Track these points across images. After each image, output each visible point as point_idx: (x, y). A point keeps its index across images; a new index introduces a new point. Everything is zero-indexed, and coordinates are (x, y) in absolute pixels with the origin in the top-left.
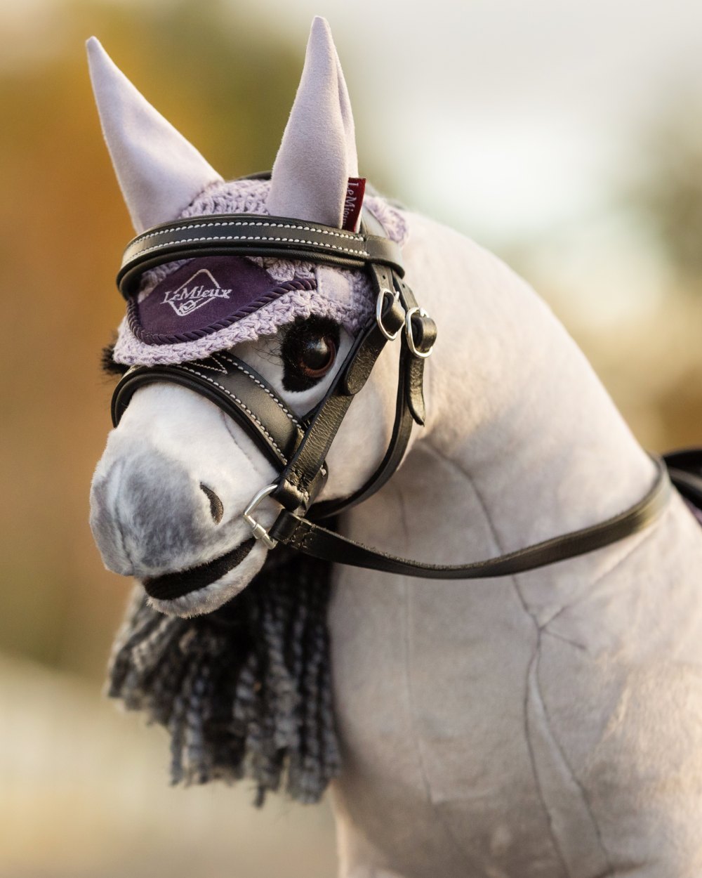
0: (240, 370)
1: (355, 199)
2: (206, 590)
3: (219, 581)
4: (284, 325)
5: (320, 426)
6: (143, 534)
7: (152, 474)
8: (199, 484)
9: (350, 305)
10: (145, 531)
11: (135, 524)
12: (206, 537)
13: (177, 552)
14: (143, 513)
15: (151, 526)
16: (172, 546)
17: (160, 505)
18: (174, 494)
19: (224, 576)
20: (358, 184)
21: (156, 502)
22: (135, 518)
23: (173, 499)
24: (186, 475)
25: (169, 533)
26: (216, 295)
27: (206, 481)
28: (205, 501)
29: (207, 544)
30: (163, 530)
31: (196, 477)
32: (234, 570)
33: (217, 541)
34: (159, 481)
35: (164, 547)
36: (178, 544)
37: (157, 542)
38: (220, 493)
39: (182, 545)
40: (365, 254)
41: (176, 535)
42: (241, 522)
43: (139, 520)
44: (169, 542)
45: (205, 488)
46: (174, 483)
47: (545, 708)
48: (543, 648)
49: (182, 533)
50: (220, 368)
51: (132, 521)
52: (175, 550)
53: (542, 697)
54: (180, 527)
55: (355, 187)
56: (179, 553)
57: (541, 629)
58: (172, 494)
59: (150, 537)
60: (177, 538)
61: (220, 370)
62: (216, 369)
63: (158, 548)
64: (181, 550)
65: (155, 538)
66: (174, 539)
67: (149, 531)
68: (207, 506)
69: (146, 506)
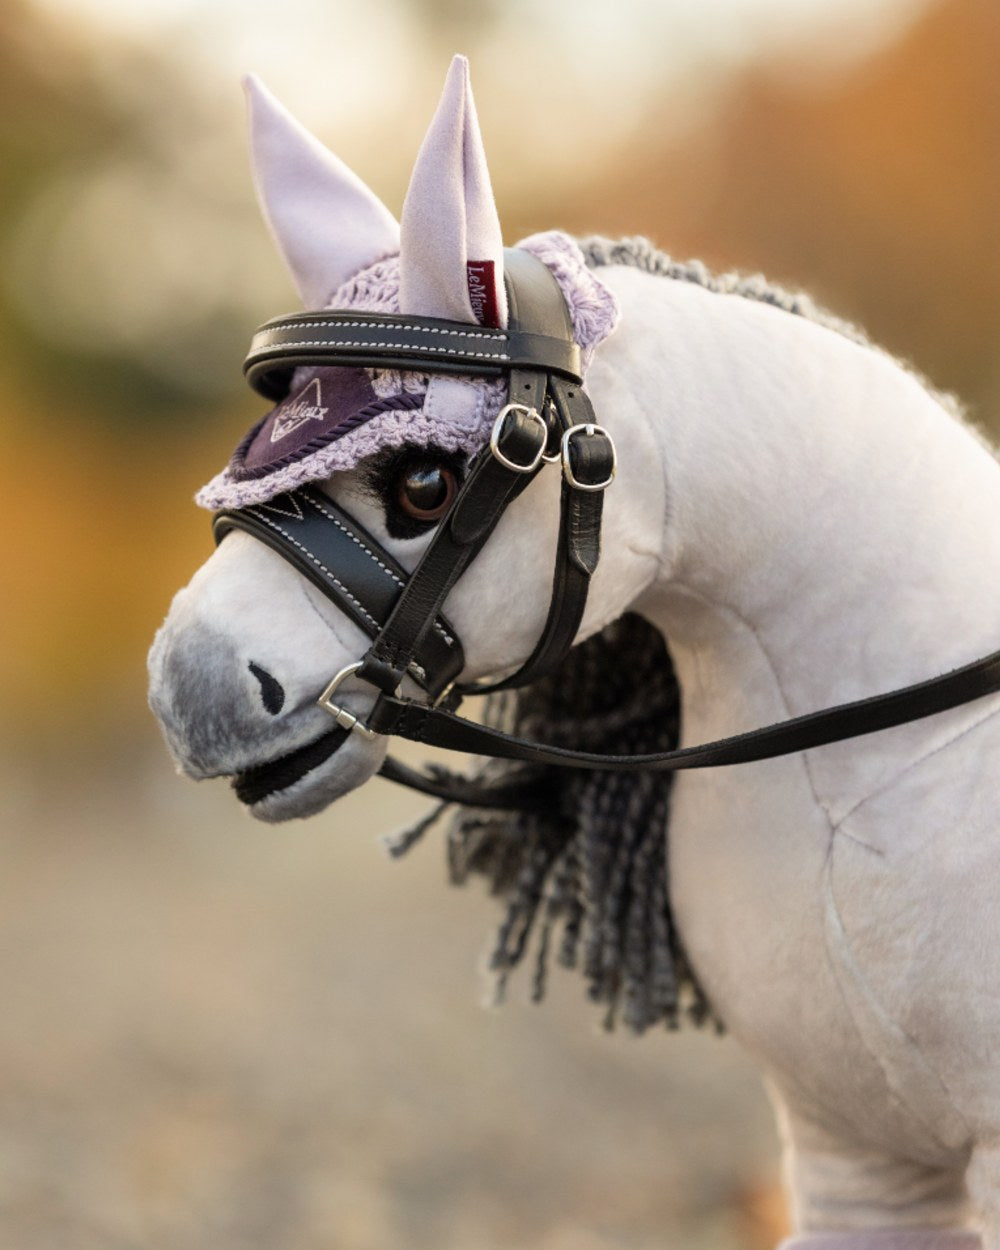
0: (323, 515)
1: (483, 287)
2: (284, 794)
3: (298, 783)
4: (366, 457)
5: (422, 585)
6: (184, 727)
7: (190, 652)
8: (248, 664)
9: (472, 426)
10: (185, 722)
11: (174, 712)
12: (258, 730)
13: (223, 751)
14: (182, 700)
15: (190, 717)
16: (216, 743)
17: (198, 691)
18: (214, 677)
19: (304, 777)
20: (482, 269)
21: (193, 688)
22: (174, 705)
23: (213, 682)
24: (231, 653)
25: (211, 727)
26: (312, 415)
27: (259, 660)
28: (254, 685)
29: (261, 739)
30: (203, 723)
31: (245, 656)
32: (317, 770)
33: (277, 735)
34: (198, 661)
35: (208, 743)
36: (224, 739)
37: (199, 738)
38: (279, 675)
39: (228, 739)
40: (504, 357)
41: (219, 729)
42: (314, 710)
43: (178, 709)
44: (213, 737)
45: (255, 669)
46: (216, 662)
47: (844, 930)
48: (836, 853)
49: (226, 727)
50: (296, 512)
51: (172, 711)
52: (221, 747)
53: (840, 916)
54: (222, 718)
55: (480, 272)
56: (226, 752)
57: (834, 829)
58: (211, 678)
59: (191, 730)
60: (220, 733)
61: (295, 515)
62: (290, 514)
63: (202, 744)
64: (229, 748)
65: (196, 734)
66: (217, 733)
67: (189, 723)
68: (255, 693)
69: (184, 692)
